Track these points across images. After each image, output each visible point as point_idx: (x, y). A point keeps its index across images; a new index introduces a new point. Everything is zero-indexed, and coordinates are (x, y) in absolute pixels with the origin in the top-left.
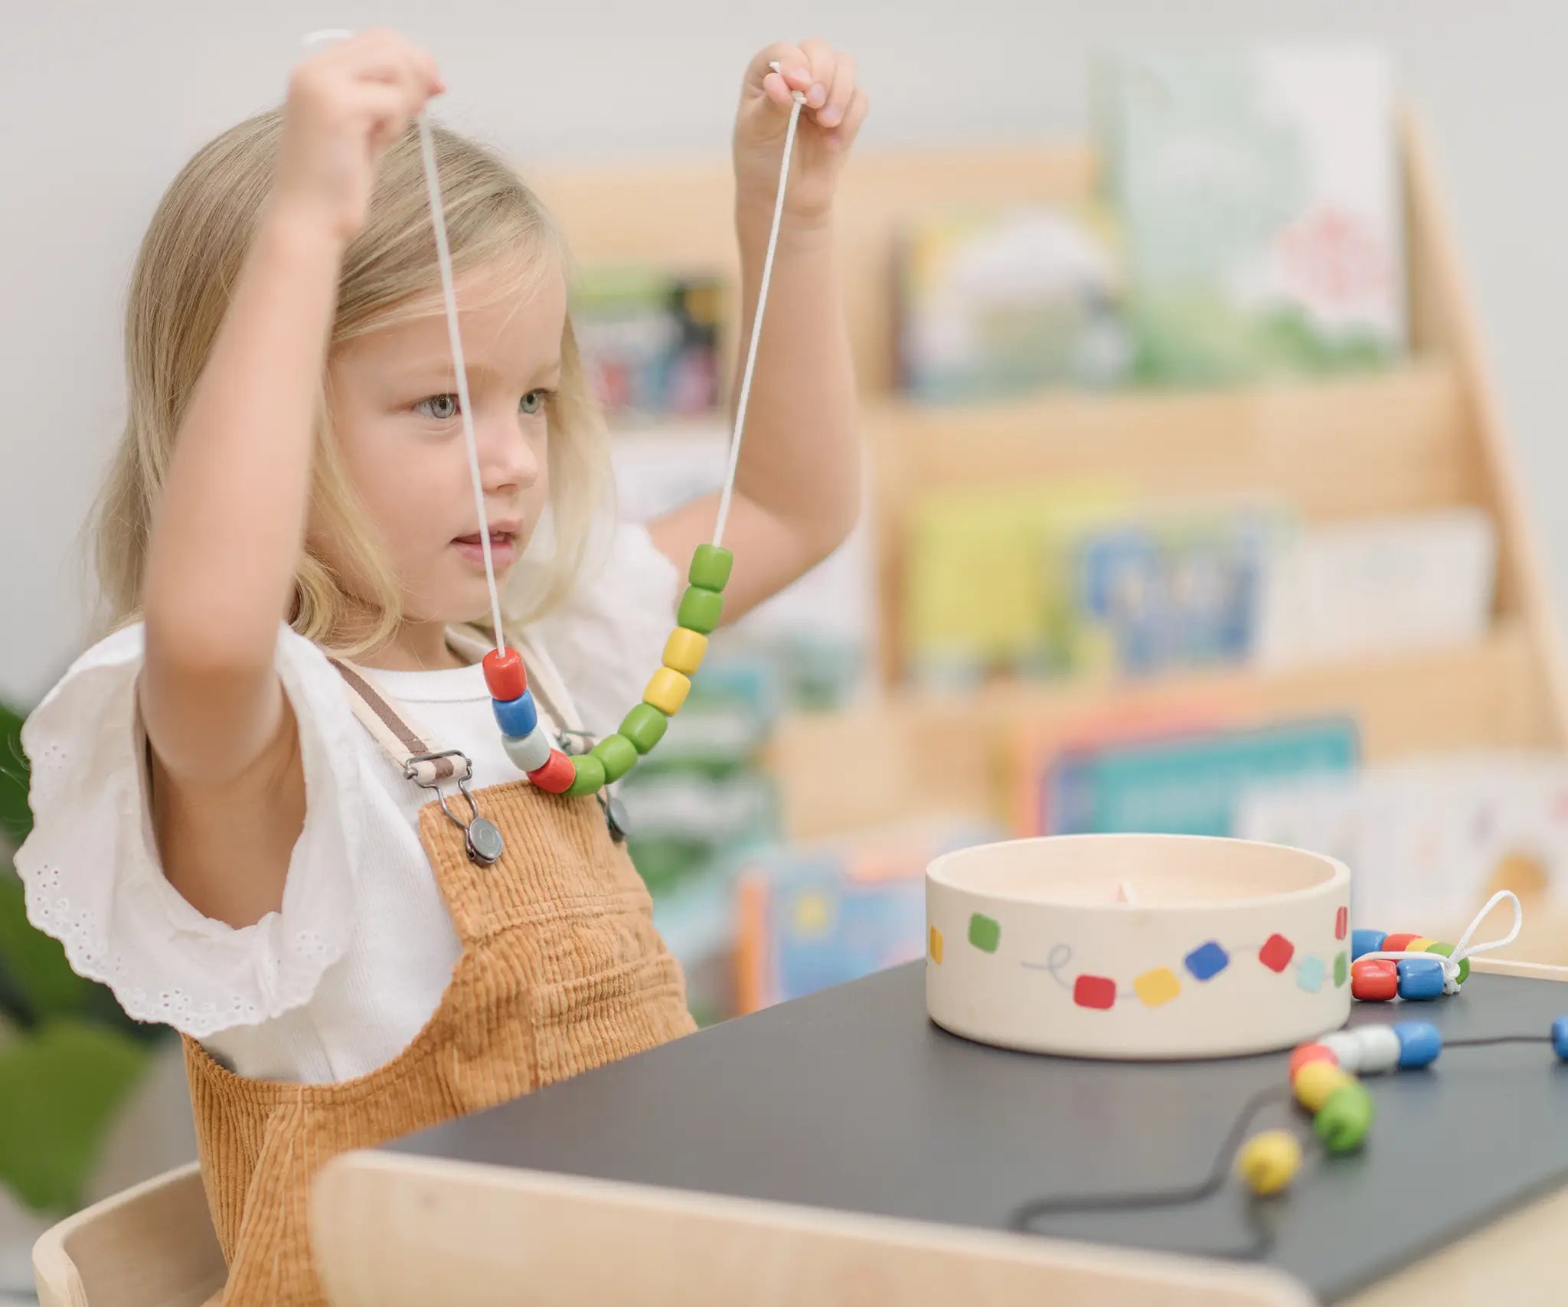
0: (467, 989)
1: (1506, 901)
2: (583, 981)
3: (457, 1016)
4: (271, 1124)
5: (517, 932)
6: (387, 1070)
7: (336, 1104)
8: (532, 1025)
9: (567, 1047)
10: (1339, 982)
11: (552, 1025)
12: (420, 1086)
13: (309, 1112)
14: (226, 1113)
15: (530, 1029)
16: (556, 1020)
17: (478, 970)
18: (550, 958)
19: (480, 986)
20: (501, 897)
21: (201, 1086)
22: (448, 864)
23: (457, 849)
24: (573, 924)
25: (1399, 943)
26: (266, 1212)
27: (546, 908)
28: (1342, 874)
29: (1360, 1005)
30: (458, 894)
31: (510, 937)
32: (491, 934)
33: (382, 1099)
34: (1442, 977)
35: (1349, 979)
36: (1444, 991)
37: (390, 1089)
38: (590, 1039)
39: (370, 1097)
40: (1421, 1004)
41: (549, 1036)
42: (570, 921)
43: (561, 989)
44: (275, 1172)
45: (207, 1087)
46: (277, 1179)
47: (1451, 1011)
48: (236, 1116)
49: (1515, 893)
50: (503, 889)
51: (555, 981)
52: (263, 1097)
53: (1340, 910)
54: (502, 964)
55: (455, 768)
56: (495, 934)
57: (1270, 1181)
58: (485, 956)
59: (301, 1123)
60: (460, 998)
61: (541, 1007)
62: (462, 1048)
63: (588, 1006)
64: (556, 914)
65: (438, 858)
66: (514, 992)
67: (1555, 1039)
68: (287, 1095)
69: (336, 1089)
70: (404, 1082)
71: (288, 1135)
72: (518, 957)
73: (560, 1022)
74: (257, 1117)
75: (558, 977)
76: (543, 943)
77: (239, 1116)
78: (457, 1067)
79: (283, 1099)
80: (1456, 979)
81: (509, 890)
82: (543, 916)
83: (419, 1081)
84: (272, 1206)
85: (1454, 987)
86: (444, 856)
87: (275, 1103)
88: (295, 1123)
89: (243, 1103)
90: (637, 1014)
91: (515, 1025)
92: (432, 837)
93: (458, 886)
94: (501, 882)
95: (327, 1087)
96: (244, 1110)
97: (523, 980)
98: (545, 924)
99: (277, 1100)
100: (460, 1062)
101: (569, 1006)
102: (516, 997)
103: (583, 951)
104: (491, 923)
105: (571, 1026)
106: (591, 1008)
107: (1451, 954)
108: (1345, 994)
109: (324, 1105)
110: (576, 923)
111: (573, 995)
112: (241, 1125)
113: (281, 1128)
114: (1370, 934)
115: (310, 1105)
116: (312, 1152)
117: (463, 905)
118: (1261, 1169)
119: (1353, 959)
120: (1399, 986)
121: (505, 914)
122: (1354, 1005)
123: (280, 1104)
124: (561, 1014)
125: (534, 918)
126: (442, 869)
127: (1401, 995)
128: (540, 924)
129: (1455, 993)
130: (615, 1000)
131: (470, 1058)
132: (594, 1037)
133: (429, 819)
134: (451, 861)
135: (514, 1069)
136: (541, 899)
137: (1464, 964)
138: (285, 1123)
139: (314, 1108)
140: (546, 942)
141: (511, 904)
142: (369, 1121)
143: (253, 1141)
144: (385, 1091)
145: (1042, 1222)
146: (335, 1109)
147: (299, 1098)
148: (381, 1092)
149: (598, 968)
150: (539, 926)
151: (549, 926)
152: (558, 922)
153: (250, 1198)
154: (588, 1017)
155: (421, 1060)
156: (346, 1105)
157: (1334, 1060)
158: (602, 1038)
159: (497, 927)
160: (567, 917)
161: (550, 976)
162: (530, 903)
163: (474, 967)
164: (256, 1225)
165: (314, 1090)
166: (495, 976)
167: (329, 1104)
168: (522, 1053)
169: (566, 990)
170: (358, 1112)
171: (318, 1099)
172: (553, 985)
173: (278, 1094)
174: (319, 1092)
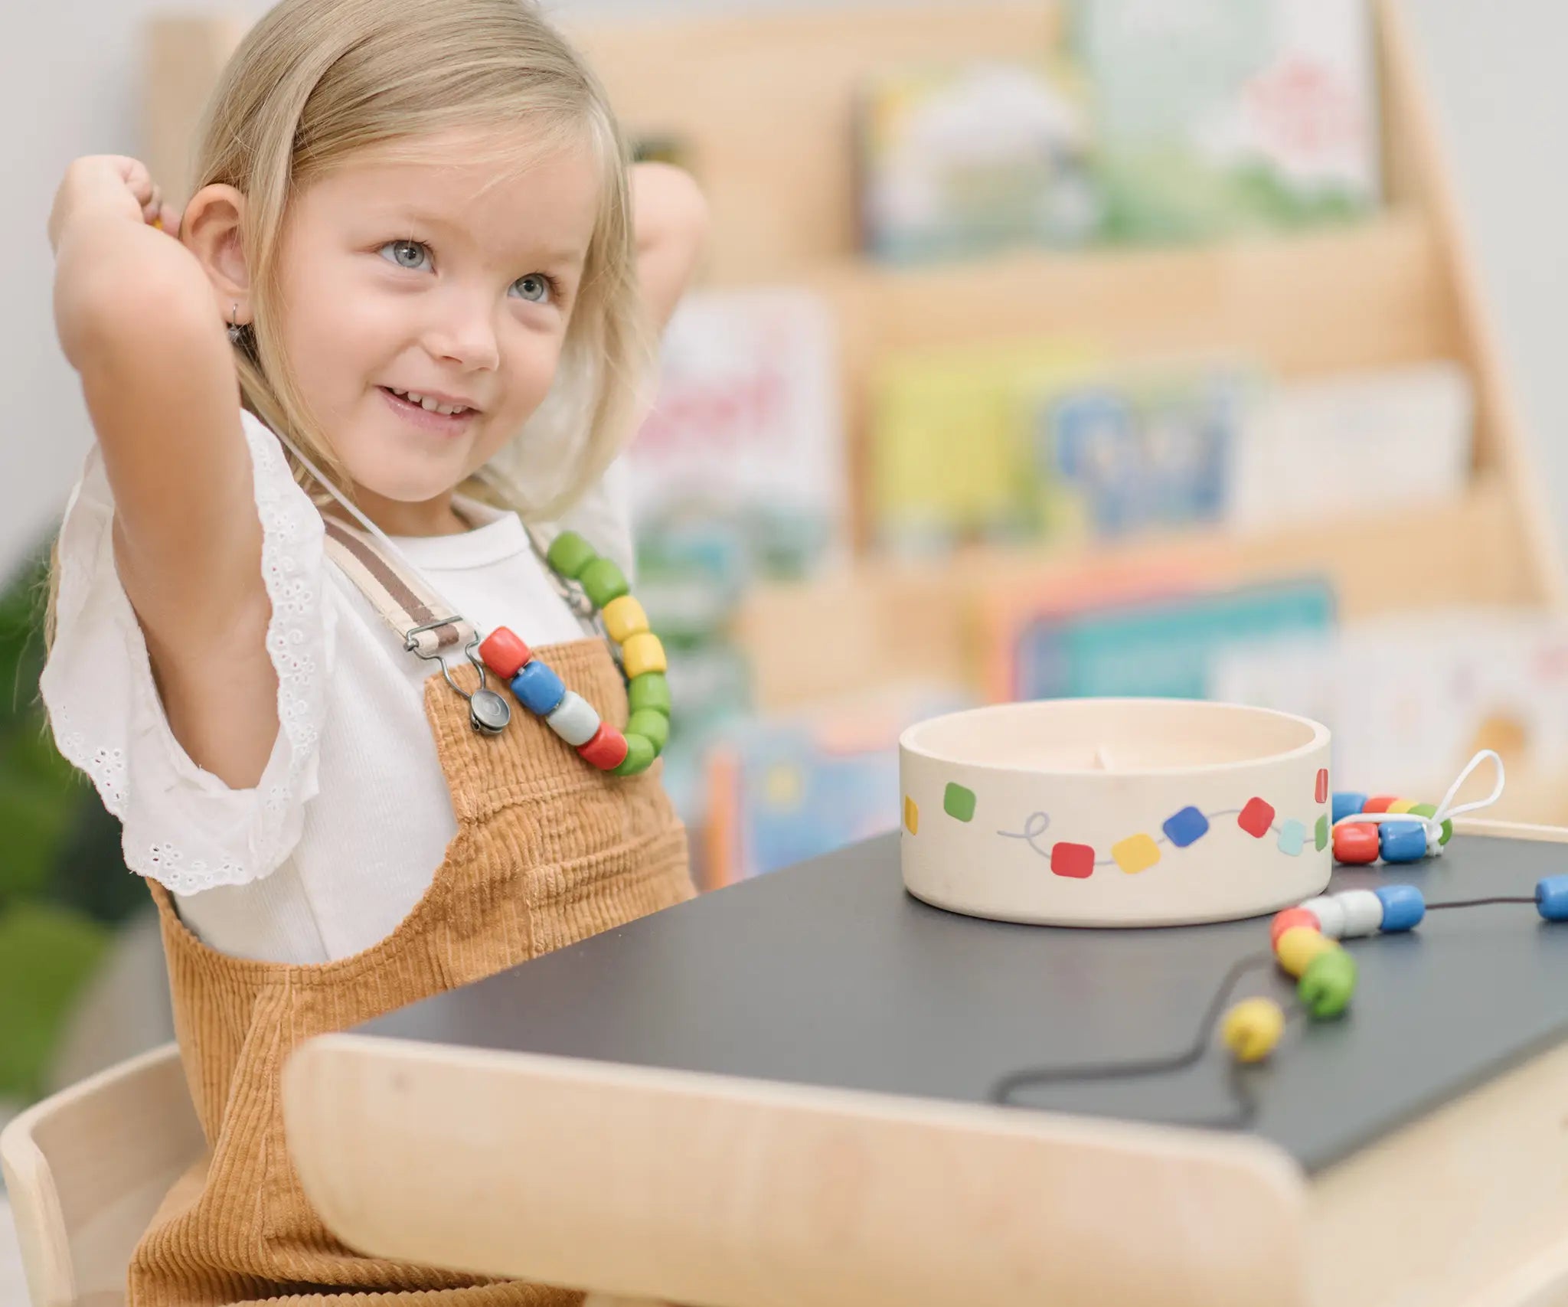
0: (460, 870)
1: (1487, 763)
2: (584, 861)
3: (449, 896)
4: (258, 1005)
5: (518, 810)
6: (377, 951)
7: (325, 984)
8: (528, 906)
9: (565, 928)
10: (1319, 848)
11: (549, 905)
12: (410, 967)
13: (297, 992)
14: (209, 991)
15: (524, 910)
16: (553, 901)
17: (472, 851)
18: (551, 836)
19: (474, 866)
20: (505, 773)
21: (181, 963)
22: (450, 739)
23: (460, 722)
24: (581, 799)
25: (1381, 805)
26: (253, 1094)
27: (552, 785)
28: (1322, 736)
29: (1341, 870)
30: (458, 771)
31: (510, 815)
32: (490, 812)
33: (371, 979)
34: (1424, 838)
35: (1330, 843)
36: (1427, 852)
37: (379, 971)
38: (589, 919)
39: (359, 978)
40: (1404, 867)
41: (544, 917)
42: (578, 797)
43: (559, 870)
44: (262, 1054)
45: (189, 964)
46: (264, 1061)
47: (1433, 872)
48: (221, 995)
49: (1495, 751)
50: (508, 764)
51: (555, 861)
52: (251, 977)
53: (1320, 771)
54: (499, 843)
55: (460, 635)
56: (494, 812)
57: (1253, 1049)
58: (482, 835)
59: (289, 1005)
60: (452, 879)
61: (536, 889)
62: (456, 928)
63: (589, 885)
64: (562, 790)
65: (440, 733)
66: (508, 874)
67: (1539, 900)
68: (274, 976)
69: (324, 969)
70: (395, 962)
71: (276, 1016)
72: (516, 837)
73: (557, 903)
74: (244, 995)
75: (559, 856)
76: (545, 822)
77: (224, 995)
78: (449, 945)
79: (272, 980)
80: (1439, 840)
81: (514, 765)
82: (548, 794)
83: (410, 961)
84: (258, 1089)
85: (1437, 849)
86: (446, 730)
87: (263, 982)
88: (283, 1003)
89: (228, 982)
90: (643, 891)
91: (509, 907)
92: (436, 710)
93: (459, 762)
94: (507, 758)
95: (315, 968)
96: (229, 988)
97: (519, 861)
98: (551, 801)
99: (265, 980)
100: (453, 942)
101: (567, 887)
102: (511, 878)
103: (588, 828)
104: (491, 801)
105: (568, 907)
106: (592, 888)
107: (1434, 814)
108: (1326, 856)
109: (312, 987)
110: (585, 798)
111: (571, 876)
112: (226, 1004)
113: (268, 1009)
114: (1350, 798)
115: (298, 986)
116: (300, 1033)
117: (461, 783)
118: (1244, 1036)
119: (1334, 823)
120: (1381, 849)
121: (507, 791)
122: (1334, 868)
123: (268, 984)
124: (558, 894)
125: (537, 796)
126: (444, 743)
127: (1384, 858)
128: (545, 801)
129: (1438, 856)
130: (620, 877)
131: (462, 937)
132: (594, 917)
133: (434, 690)
134: (453, 735)
135: (508, 950)
136: (548, 774)
137: (1447, 826)
138: (273, 1004)
139: (302, 989)
140: (549, 821)
141: (514, 780)
142: (358, 1002)
143: (239, 1021)
144: (374, 972)
145: (1020, 1094)
146: (323, 990)
147: (287, 979)
148: (371, 972)
149: (604, 845)
150: (542, 803)
151: (553, 803)
152: (564, 798)
153: (236, 1080)
154: (588, 897)
155: (412, 940)
156: (335, 987)
157: (1317, 927)
158: (602, 917)
159: (497, 805)
160: (575, 792)
161: (550, 855)
162: (535, 780)
163: (469, 847)
164: (242, 1108)
165: (302, 970)
166: (490, 856)
167: (318, 985)
168: (517, 935)
169: (564, 871)
170: (347, 993)
171: (306, 980)
172: (552, 864)
173: (265, 974)
174: (307, 973)
